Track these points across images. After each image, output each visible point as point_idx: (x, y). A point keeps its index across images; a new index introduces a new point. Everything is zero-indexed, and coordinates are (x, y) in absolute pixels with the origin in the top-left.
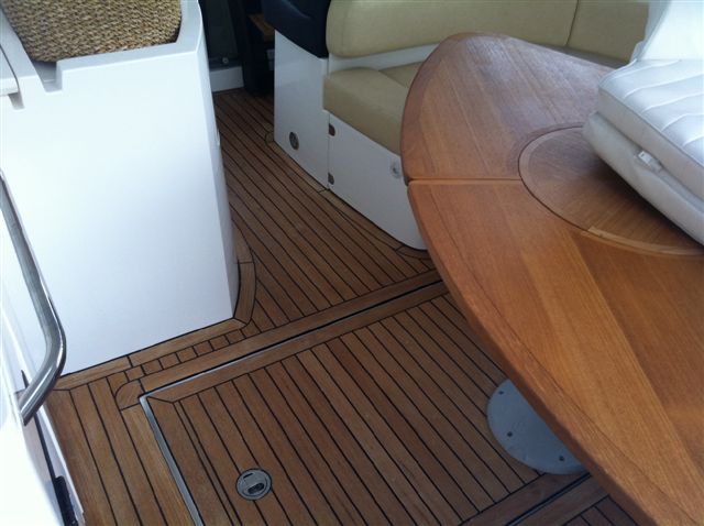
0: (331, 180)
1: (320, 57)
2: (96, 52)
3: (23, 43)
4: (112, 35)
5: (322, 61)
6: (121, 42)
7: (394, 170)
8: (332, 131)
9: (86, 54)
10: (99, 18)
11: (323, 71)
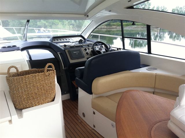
0: (94, 126)
1: (90, 94)
2: (33, 106)
3: (14, 104)
4: (37, 102)
5: (91, 95)
6: (40, 103)
7: (112, 125)
8: (94, 113)
9: (30, 107)
10: (34, 98)
11: (91, 98)
